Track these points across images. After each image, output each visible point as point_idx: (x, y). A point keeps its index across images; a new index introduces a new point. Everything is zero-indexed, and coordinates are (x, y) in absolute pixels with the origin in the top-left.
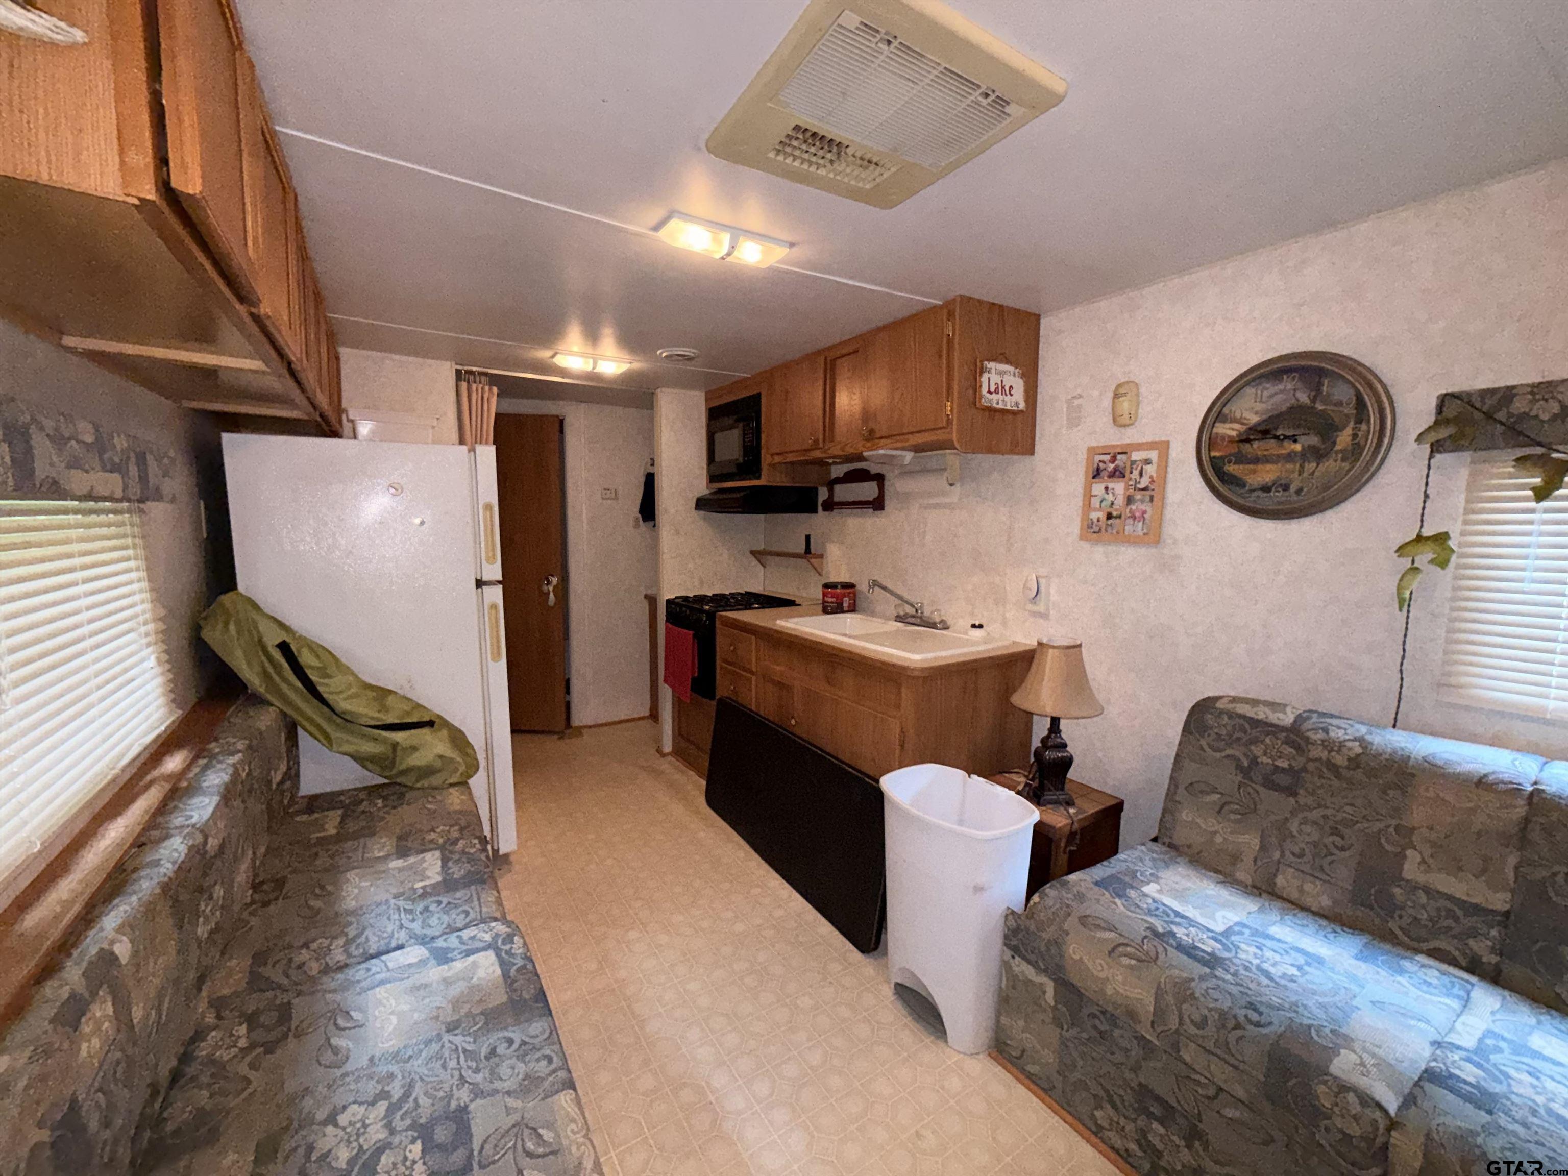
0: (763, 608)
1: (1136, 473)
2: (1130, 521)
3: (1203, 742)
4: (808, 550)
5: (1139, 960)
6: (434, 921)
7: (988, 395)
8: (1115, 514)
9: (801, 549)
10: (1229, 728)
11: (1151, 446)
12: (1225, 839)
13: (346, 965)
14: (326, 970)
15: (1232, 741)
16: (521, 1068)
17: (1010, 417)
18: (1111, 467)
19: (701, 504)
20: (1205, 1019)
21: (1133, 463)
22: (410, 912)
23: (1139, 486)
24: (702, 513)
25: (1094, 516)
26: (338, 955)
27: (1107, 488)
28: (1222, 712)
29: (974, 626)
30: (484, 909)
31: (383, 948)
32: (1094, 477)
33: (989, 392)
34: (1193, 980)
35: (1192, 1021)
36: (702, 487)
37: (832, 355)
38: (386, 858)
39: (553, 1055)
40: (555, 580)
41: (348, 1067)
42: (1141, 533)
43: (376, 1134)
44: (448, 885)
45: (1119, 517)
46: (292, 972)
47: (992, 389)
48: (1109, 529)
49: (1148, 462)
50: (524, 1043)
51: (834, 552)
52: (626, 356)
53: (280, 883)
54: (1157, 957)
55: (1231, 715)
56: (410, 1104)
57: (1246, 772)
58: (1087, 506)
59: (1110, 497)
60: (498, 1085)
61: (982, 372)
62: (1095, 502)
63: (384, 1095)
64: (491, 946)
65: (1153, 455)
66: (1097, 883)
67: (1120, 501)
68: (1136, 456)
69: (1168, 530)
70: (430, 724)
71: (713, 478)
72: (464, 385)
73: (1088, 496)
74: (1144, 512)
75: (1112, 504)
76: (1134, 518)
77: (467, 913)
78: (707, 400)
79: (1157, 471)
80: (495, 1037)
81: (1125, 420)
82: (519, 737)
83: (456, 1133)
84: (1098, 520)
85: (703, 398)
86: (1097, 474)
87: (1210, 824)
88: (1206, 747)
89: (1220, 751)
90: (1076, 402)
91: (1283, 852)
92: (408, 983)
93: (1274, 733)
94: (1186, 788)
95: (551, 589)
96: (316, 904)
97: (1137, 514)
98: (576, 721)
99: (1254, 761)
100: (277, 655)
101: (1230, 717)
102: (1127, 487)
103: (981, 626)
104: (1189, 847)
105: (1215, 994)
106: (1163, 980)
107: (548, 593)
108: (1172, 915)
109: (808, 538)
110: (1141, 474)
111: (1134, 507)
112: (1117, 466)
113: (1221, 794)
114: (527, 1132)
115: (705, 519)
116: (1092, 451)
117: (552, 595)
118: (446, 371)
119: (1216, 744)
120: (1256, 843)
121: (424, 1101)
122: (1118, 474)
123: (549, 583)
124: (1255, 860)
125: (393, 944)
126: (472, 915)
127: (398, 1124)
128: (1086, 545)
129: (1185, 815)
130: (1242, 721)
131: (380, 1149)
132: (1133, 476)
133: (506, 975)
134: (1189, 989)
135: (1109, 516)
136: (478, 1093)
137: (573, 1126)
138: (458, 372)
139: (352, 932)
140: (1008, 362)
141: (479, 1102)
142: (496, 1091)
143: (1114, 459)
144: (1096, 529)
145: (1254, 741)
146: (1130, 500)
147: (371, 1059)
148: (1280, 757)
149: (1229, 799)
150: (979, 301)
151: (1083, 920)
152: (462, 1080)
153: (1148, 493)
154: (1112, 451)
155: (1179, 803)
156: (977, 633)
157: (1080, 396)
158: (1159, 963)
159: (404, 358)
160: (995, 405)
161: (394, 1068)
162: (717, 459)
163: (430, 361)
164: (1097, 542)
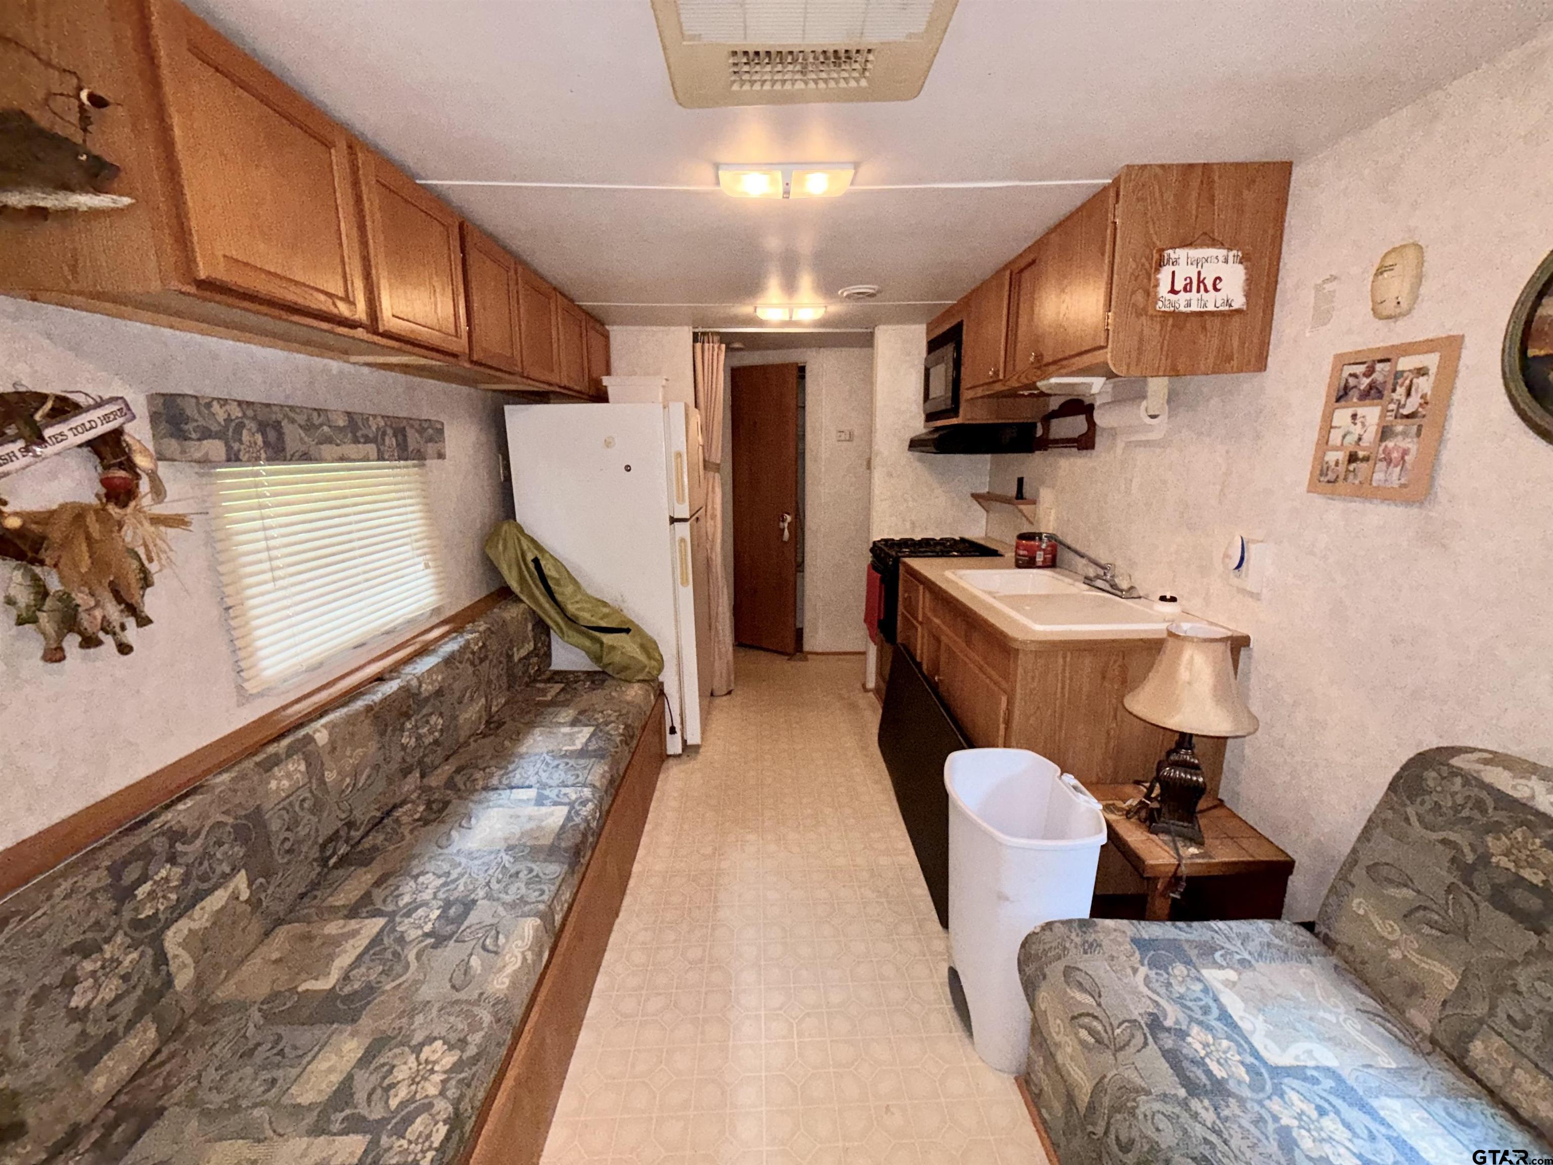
0: (962, 556)
1: (1401, 391)
2: (1381, 465)
3: (1410, 811)
4: (1020, 495)
5: (1099, 1041)
6: (556, 776)
7: (1172, 297)
8: (1361, 454)
9: (1013, 492)
10: (1460, 800)
11: (1428, 346)
12: (1405, 956)
13: (497, 789)
14: (486, 788)
15: (1457, 821)
16: (523, 891)
17: (1217, 321)
18: (1365, 382)
19: (915, 444)
20: (1132, 1142)
21: (1398, 375)
22: (548, 764)
23: (1405, 412)
24: (917, 454)
25: (1332, 457)
26: (495, 781)
27: (1354, 416)
28: (1456, 772)
29: (1163, 598)
30: (590, 778)
31: (520, 784)
32: (1338, 400)
33: (1173, 291)
34: (1148, 1093)
35: (1117, 1138)
36: (918, 427)
37: (1016, 268)
38: (563, 724)
39: (547, 892)
40: (789, 518)
41: (446, 851)
42: (1396, 484)
43: (427, 895)
44: (583, 753)
45: (1366, 459)
46: (468, 784)
47: (1179, 286)
48: (1351, 476)
49: (1422, 372)
50: (537, 876)
51: (1046, 496)
52: (820, 300)
53: (501, 724)
54: (1122, 1048)
55: (1469, 779)
56: (452, 886)
57: (1467, 872)
58: (1324, 443)
59: (1357, 430)
60: (503, 896)
61: (1160, 264)
62: (1335, 437)
63: (448, 874)
64: (571, 805)
65: (1431, 361)
66: (1134, 941)
67: (1370, 435)
68: (1405, 364)
69: (1444, 481)
70: (627, 631)
71: (930, 417)
72: (699, 345)
73: (1327, 426)
74: (1405, 452)
75: (1360, 439)
76: (1389, 461)
77: (578, 776)
78: (928, 333)
79: (1435, 389)
80: (522, 866)
81: (1389, 307)
82: (742, 653)
83: (459, 915)
84: (1337, 464)
85: (924, 331)
86: (1343, 394)
87: (1390, 929)
88: (1414, 819)
89: (1433, 829)
90: (1328, 287)
91: (1493, 1008)
92: (511, 812)
93: (1530, 825)
94: (1368, 868)
95: (786, 525)
96: (507, 743)
97: (1395, 455)
98: (807, 647)
99: (1484, 859)
100: (532, 566)
101: (1466, 782)
102: (1383, 416)
103: (1173, 599)
104: (1351, 949)
105: (1163, 1124)
106: (1109, 1076)
107: (783, 530)
108: (1215, 1012)
109: (1020, 481)
110: (1408, 394)
111: (1390, 444)
112: (1373, 382)
113: (1418, 892)
114: (494, 932)
115: (920, 460)
116: (1341, 361)
117: (786, 531)
118: (685, 334)
119: (1429, 818)
120: (1450, 979)
121: (461, 888)
122: (1373, 393)
123: (784, 521)
124: (1444, 1003)
125: (527, 783)
126: (580, 779)
127: (441, 895)
128: (1318, 500)
129: (1358, 904)
130: (1484, 795)
131: (425, 904)
132: (1395, 396)
133: (563, 827)
134: (1134, 1100)
135: (1353, 458)
136: (489, 897)
137: (519, 943)
138: (695, 335)
139: (511, 767)
140: (1214, 243)
141: (485, 902)
142: (498, 899)
143: (1370, 371)
144: (1331, 476)
145: (1496, 828)
146: (1385, 433)
147: (459, 851)
148: (1531, 866)
149: (1429, 903)
150: (1162, 166)
151: (1068, 971)
152: (488, 884)
153: (1416, 421)
154: (1370, 358)
155: (1353, 885)
156: (1168, 607)
157: (1333, 278)
158: (1121, 1055)
159: (654, 328)
160: (1182, 309)
161: (464, 861)
162: (932, 396)
163: (673, 328)
164: (1332, 495)
